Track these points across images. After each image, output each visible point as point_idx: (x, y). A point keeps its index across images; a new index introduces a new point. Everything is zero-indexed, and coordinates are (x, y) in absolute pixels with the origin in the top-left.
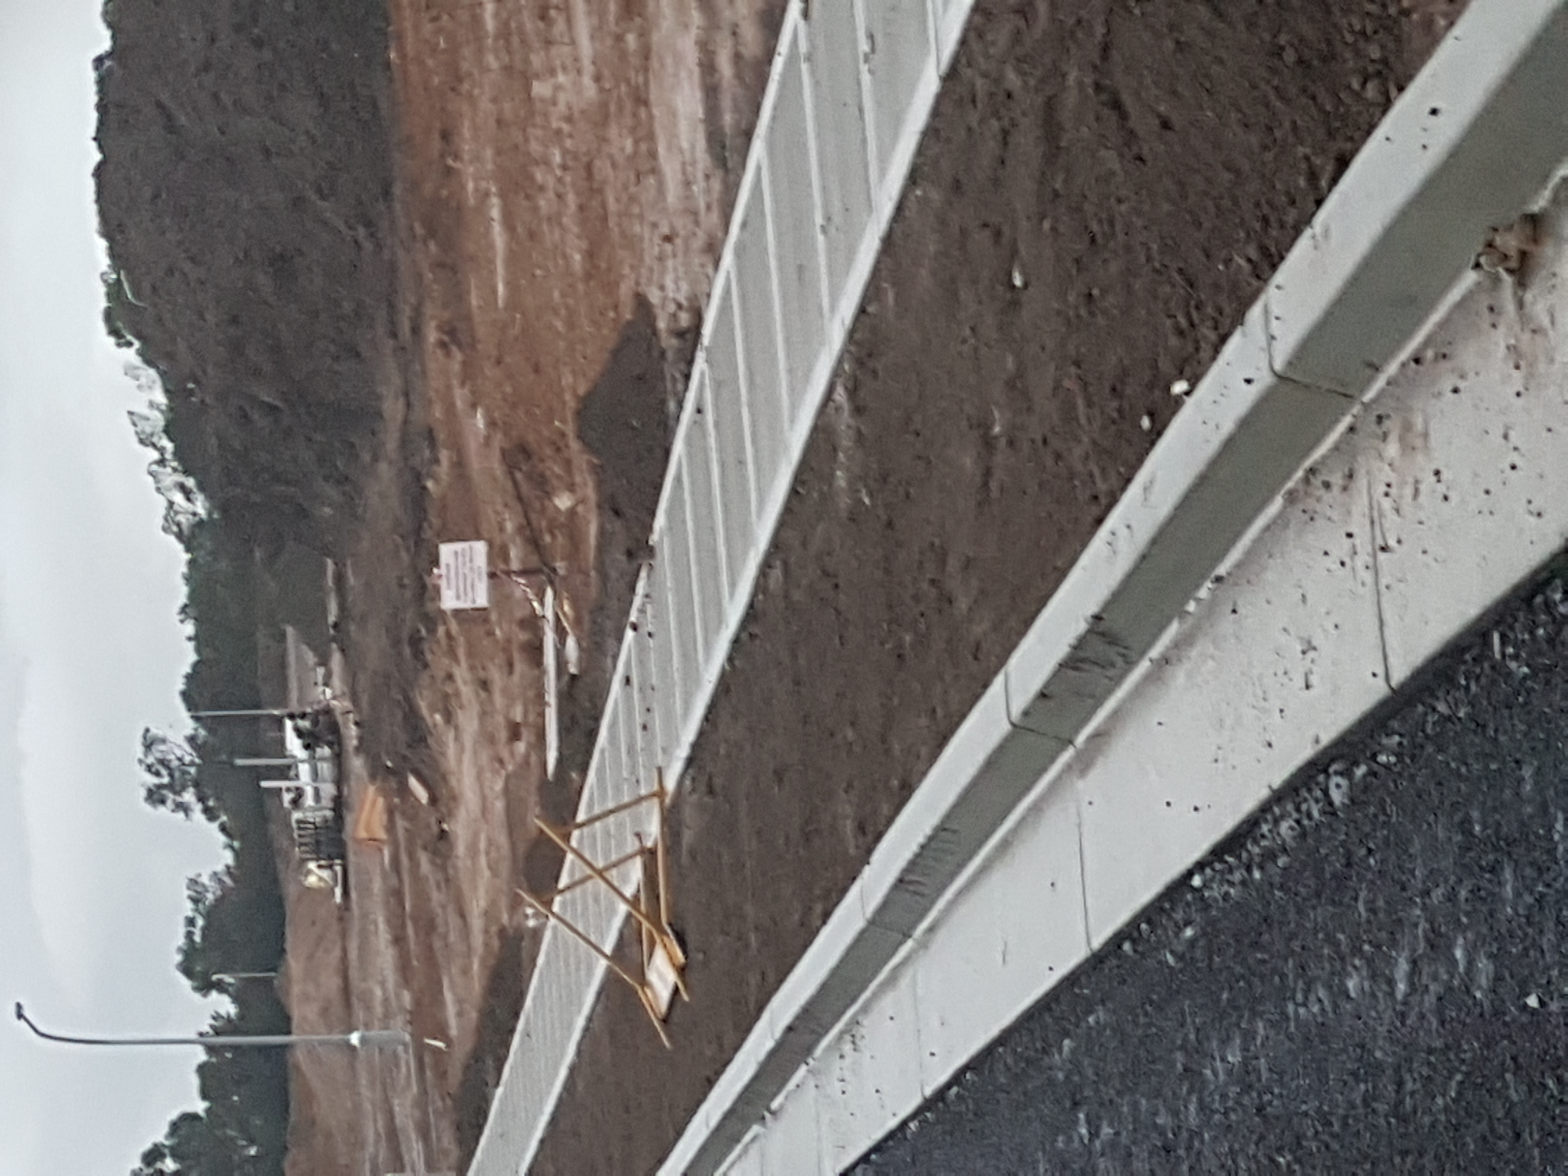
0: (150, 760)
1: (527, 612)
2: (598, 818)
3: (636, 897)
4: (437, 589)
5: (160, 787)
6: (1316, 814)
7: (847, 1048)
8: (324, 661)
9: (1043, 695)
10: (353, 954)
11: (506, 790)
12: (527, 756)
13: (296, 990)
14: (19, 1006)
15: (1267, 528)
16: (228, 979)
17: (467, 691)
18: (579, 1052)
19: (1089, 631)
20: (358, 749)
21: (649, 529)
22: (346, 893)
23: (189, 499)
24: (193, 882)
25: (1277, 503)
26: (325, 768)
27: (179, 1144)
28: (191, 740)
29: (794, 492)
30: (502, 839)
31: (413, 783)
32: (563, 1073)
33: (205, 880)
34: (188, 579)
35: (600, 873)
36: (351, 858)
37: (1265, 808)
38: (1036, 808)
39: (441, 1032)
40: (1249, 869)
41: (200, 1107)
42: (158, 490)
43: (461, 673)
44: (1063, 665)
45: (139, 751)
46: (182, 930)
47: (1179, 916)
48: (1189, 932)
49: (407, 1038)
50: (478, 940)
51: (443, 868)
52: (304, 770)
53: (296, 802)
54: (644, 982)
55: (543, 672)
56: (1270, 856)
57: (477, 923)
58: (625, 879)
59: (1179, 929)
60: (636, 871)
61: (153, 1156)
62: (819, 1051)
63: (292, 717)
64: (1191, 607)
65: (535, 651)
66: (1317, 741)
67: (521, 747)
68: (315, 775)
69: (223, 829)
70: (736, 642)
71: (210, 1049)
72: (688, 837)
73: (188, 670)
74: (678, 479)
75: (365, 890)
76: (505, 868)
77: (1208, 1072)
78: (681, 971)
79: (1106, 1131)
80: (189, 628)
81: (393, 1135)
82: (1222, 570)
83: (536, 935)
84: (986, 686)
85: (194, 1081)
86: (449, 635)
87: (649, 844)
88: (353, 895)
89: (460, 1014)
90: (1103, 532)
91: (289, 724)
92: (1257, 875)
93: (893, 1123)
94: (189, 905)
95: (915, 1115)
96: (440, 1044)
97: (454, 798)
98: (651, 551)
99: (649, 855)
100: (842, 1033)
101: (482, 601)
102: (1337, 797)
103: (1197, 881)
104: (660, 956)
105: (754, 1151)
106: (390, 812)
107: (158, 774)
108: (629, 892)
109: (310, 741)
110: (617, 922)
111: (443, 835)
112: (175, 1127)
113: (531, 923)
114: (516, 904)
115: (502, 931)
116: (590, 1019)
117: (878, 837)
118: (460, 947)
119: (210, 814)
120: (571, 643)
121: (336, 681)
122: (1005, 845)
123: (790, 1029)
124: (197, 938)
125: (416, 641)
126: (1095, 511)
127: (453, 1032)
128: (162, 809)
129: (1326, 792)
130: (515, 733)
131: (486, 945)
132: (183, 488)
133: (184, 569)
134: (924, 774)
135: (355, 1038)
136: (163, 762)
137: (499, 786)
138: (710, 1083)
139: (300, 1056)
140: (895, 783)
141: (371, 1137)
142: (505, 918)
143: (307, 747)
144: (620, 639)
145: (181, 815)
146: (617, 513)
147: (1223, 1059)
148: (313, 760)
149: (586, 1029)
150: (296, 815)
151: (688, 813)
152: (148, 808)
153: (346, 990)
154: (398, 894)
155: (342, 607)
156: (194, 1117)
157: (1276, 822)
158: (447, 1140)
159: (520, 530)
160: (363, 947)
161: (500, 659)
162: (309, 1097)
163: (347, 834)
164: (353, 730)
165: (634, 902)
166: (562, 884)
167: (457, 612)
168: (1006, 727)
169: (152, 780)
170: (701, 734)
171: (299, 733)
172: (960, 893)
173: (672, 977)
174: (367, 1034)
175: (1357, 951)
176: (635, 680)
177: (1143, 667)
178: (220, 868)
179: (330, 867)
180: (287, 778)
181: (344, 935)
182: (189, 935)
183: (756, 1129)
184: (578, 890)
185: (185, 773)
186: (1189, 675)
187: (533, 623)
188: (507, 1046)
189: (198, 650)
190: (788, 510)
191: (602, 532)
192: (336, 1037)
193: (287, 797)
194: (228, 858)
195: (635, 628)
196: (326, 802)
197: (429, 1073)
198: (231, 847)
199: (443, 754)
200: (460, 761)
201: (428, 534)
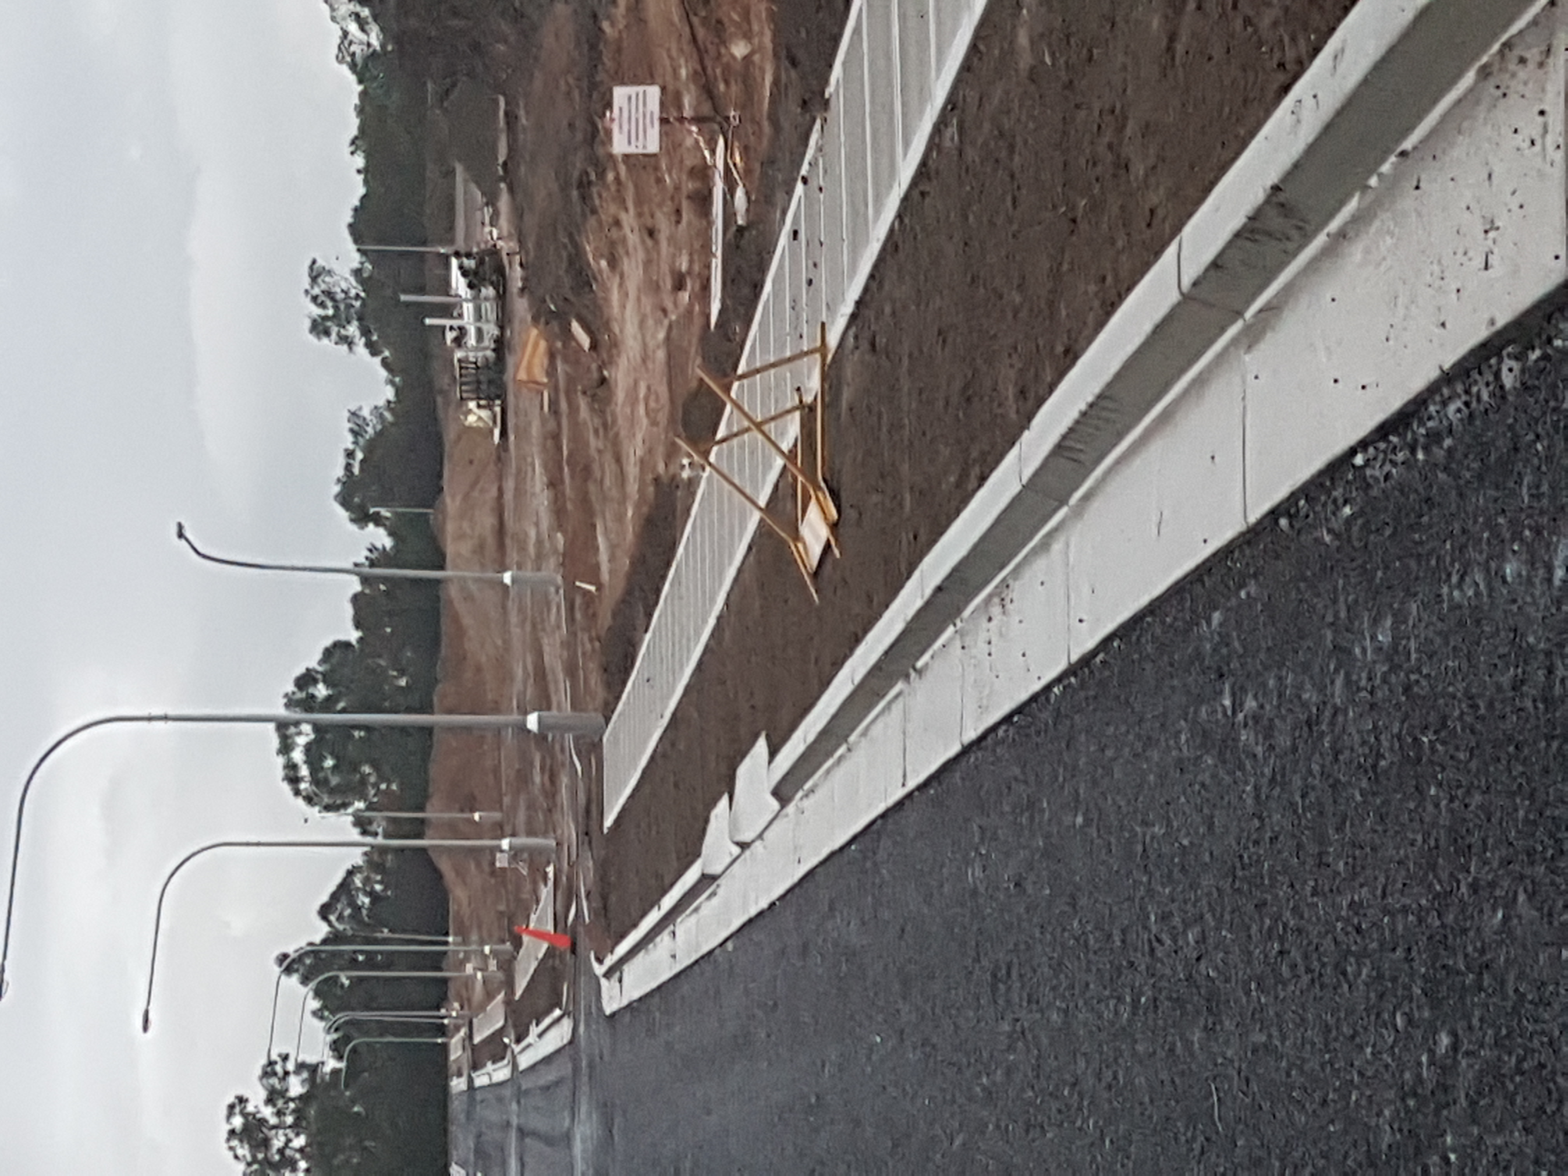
0: (316, 291)
1: (697, 161)
2: (758, 371)
3: (793, 451)
4: (609, 133)
5: (325, 318)
6: (1485, 396)
7: (996, 610)
8: (491, 200)
9: (1215, 265)
10: (509, 496)
11: (668, 338)
12: (691, 304)
13: (450, 528)
14: (180, 527)
15: (1459, 101)
16: (385, 512)
17: (633, 239)
18: (727, 603)
19: (1268, 201)
20: (522, 290)
21: (826, 82)
22: (504, 433)
23: (363, 30)
24: (354, 414)
25: (1470, 77)
26: (489, 309)
27: (332, 671)
28: (357, 273)
29: (973, 49)
30: (663, 390)
31: (576, 328)
32: (712, 622)
33: (366, 413)
34: (361, 111)
35: (759, 426)
36: (511, 399)
37: (1433, 389)
38: (1200, 382)
39: (594, 576)
40: (1413, 451)
41: (353, 636)
42: (333, 19)
43: (628, 219)
44: (1238, 235)
45: (306, 282)
46: (341, 461)
47: (1337, 493)
48: (1347, 511)
49: (559, 580)
50: (633, 488)
51: (602, 413)
52: (468, 309)
53: (459, 341)
54: (797, 536)
55: (710, 224)
56: (1434, 437)
57: (632, 470)
58: (783, 434)
59: (1337, 509)
60: (793, 428)
61: (306, 680)
62: (967, 613)
63: (457, 254)
64: (1373, 181)
65: (703, 200)
66: (1492, 322)
67: (685, 296)
68: (478, 316)
69: (385, 363)
70: (906, 199)
71: (365, 580)
72: (846, 395)
73: (356, 202)
74: (857, 30)
75: (523, 433)
76: (663, 417)
77: (1357, 651)
78: (834, 527)
79: (1250, 704)
80: (359, 161)
81: (541, 674)
82: (1407, 144)
83: (692, 484)
84: (1158, 254)
85: (349, 611)
86: (617, 178)
87: (808, 399)
88: (512, 438)
89: (612, 559)
90: (1288, 102)
91: (454, 262)
92: (1420, 456)
93: (1037, 686)
94: (350, 438)
95: (1058, 680)
96: (592, 588)
97: (615, 344)
98: (826, 104)
99: (808, 411)
100: (990, 596)
101: (653, 146)
102: (1508, 380)
103: (1359, 460)
104: (813, 510)
105: (897, 707)
106: (552, 355)
107: (322, 305)
108: (786, 446)
109: (474, 280)
110: (773, 476)
111: (603, 381)
112: (328, 653)
113: (686, 474)
114: (672, 453)
115: (657, 480)
116: (740, 571)
117: (1040, 402)
118: (614, 493)
119: (373, 349)
120: (740, 193)
121: (503, 221)
122: (1166, 417)
123: (939, 589)
124: (356, 470)
125: (584, 185)
126: (1281, 78)
127: (605, 576)
128: (325, 341)
129: (1497, 375)
130: (679, 285)
131: (641, 491)
132: (357, 17)
133: (356, 100)
134: (1090, 340)
135: (507, 577)
136: (329, 294)
137: (661, 335)
138: (857, 640)
139: (453, 591)
140: (1060, 349)
141: (519, 672)
142: (661, 468)
143: (471, 286)
144: (790, 193)
145: (345, 347)
146: (794, 62)
147: (1373, 638)
148: (476, 299)
149: (736, 580)
150: (459, 354)
151: (849, 372)
152: (312, 338)
153: (501, 530)
154: (556, 437)
155: (511, 149)
156: (347, 645)
157: (1445, 404)
158: (595, 680)
159: (695, 76)
160: (519, 492)
161: (668, 207)
162: (461, 632)
163: (508, 376)
164: (518, 272)
165: (791, 456)
166: (720, 435)
167: (627, 157)
168: (1174, 297)
169: (317, 311)
170: (866, 289)
171: (465, 272)
172: (1118, 462)
173: (824, 532)
174: (520, 573)
175: (1517, 536)
176: (802, 235)
177: (1320, 240)
178: (381, 403)
179: (490, 407)
180: (451, 317)
181: (500, 478)
182: (348, 467)
183: (899, 686)
184: (735, 441)
185: (350, 306)
186: (1367, 251)
187: (703, 173)
188: (658, 591)
189: (366, 182)
190: (966, 67)
191: (776, 82)
192: (490, 575)
193: (450, 336)
194: (389, 393)
195: (805, 180)
196: (488, 342)
197: (578, 616)
198: (392, 383)
199: (607, 300)
200: (623, 307)
201: (600, 76)
